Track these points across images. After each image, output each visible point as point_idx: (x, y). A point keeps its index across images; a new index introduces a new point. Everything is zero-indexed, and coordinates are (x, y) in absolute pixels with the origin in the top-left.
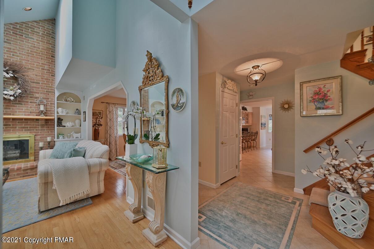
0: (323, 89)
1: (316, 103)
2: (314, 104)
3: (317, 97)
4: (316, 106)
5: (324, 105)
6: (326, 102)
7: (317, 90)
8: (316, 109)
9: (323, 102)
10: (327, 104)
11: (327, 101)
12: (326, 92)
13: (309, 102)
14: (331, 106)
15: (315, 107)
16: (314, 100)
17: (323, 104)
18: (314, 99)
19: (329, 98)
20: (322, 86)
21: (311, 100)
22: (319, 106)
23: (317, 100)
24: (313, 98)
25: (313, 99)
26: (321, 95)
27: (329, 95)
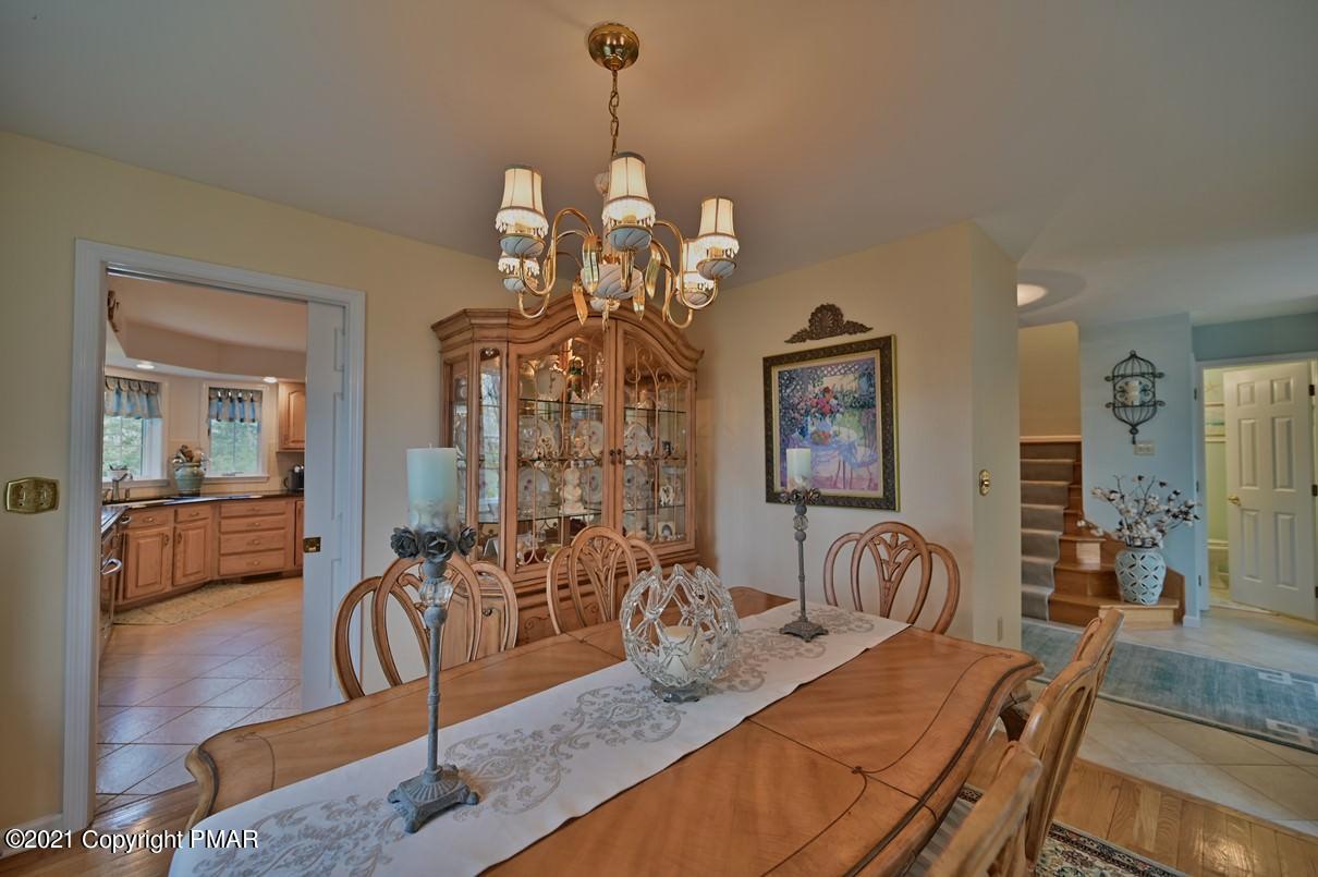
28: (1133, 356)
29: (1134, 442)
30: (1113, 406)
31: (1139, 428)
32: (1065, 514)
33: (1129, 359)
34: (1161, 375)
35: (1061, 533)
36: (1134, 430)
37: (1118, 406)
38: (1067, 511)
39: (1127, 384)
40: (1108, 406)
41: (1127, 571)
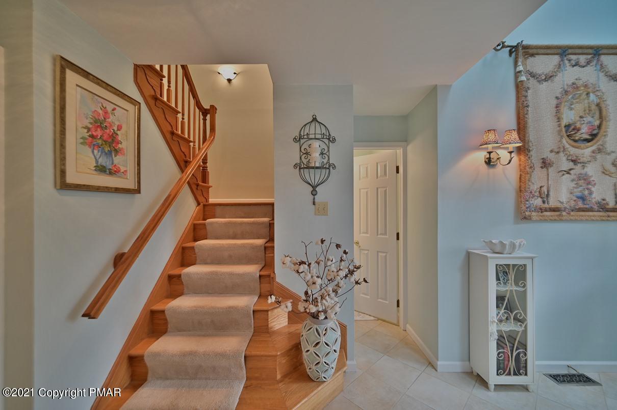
0: (111, 119)
1: (96, 152)
2: (93, 152)
3: (99, 133)
4: (97, 161)
5: (113, 164)
6: (115, 156)
7: (101, 112)
8: (95, 170)
9: (110, 152)
10: (117, 160)
11: (117, 152)
12: (116, 129)
13: (81, 143)
14: (122, 169)
15: (95, 165)
16: (91, 141)
17: (111, 159)
18: (92, 136)
19: (120, 146)
20: (110, 108)
21: (87, 139)
22: (103, 161)
23: (100, 142)
24: (90, 133)
25: (89, 136)
26: (108, 131)
27: (120, 138)
28: (315, 119)
29: (314, 203)
30: (299, 167)
31: (317, 189)
32: (260, 276)
33: (312, 122)
34: (334, 140)
35: (256, 298)
36: (314, 193)
37: (303, 167)
38: (262, 273)
39: (310, 146)
40: (295, 166)
41: (312, 349)
